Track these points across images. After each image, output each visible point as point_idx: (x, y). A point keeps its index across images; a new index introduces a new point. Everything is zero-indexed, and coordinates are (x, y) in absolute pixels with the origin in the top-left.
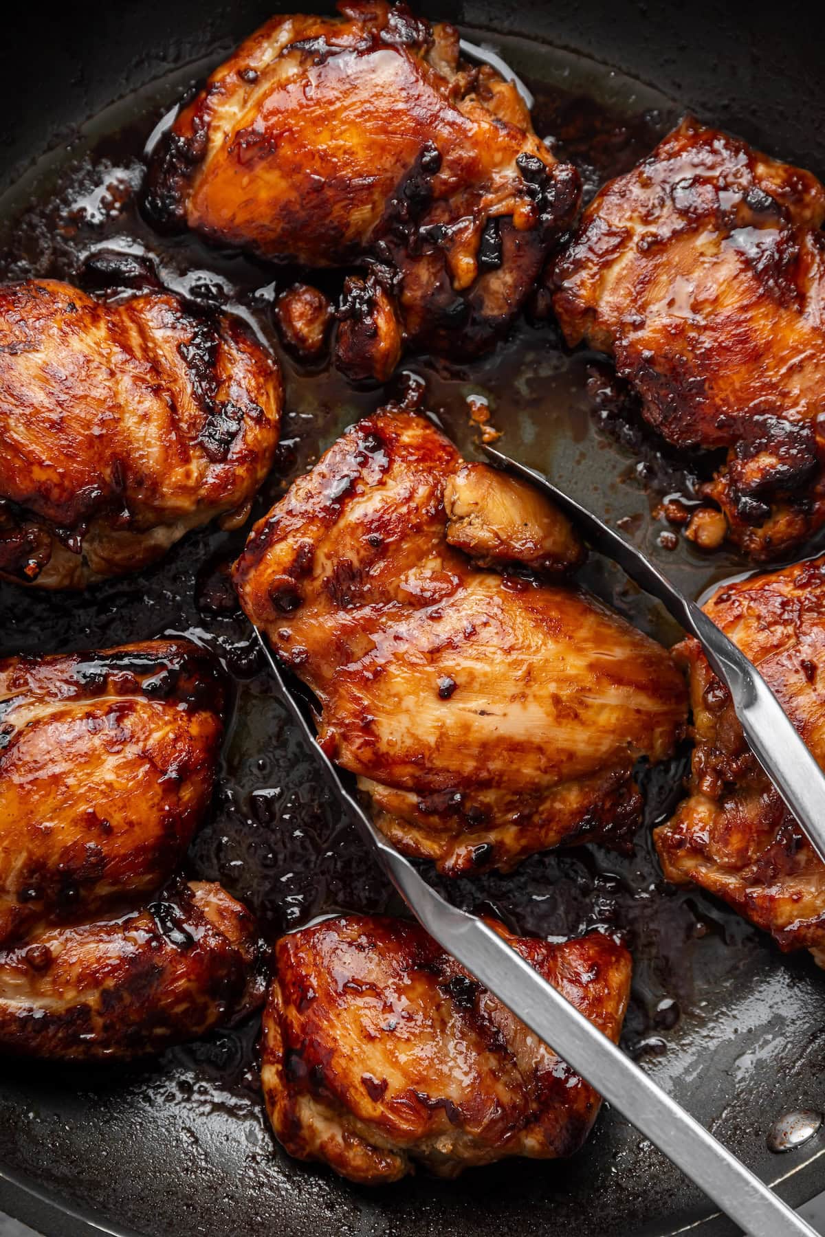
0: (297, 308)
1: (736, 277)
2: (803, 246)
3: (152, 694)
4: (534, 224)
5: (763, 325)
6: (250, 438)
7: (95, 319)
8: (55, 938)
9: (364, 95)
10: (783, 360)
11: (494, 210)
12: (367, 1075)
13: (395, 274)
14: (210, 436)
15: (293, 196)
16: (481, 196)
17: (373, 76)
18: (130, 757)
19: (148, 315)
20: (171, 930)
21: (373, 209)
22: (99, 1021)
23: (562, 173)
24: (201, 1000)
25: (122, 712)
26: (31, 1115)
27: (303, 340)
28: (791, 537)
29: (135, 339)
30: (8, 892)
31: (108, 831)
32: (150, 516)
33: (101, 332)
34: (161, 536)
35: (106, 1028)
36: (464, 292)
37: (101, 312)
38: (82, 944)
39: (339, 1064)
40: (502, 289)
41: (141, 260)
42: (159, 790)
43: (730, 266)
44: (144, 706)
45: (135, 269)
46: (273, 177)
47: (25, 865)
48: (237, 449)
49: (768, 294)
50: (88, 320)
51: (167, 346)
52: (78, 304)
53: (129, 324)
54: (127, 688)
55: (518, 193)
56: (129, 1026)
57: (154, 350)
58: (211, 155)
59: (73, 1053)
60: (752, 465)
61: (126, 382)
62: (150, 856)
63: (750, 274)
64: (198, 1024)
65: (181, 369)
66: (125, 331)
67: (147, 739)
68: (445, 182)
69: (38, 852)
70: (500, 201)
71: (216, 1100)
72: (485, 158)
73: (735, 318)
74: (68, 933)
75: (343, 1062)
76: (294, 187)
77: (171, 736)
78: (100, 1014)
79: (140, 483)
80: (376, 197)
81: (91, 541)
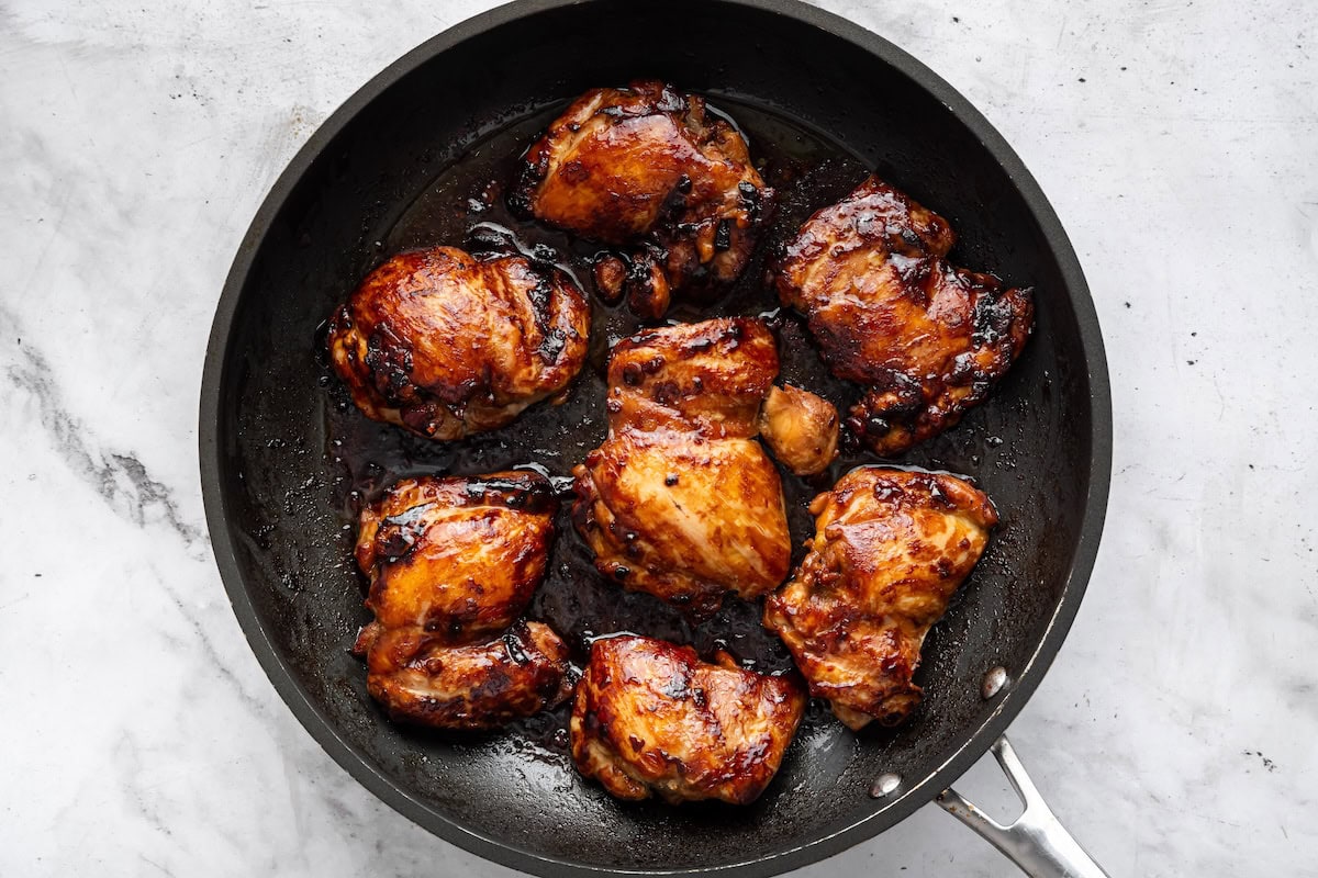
0: (606, 271)
1: (889, 282)
2: (933, 267)
3: (511, 506)
4: (749, 225)
5: (900, 313)
6: (570, 350)
7: (476, 273)
8: (445, 654)
9: (644, 144)
10: (911, 337)
11: (725, 215)
12: (634, 736)
13: (663, 252)
14: (545, 349)
15: (600, 204)
16: (716, 206)
17: (650, 133)
18: (496, 546)
19: (509, 271)
20: (516, 653)
21: (649, 213)
22: (469, 707)
23: (768, 193)
24: (532, 696)
25: (492, 516)
26: (425, 759)
27: (608, 291)
28: (901, 446)
29: (501, 287)
30: (418, 626)
31: (481, 591)
32: (506, 398)
33: (479, 282)
34: (513, 409)
35: (474, 710)
36: (706, 265)
37: (479, 268)
38: (461, 659)
39: (618, 725)
40: (730, 262)
41: (506, 236)
42: (513, 567)
43: (886, 274)
44: (506, 513)
45: (503, 242)
46: (587, 192)
47: (430, 610)
48: (562, 358)
49: (907, 295)
50: (471, 275)
51: (520, 290)
52: (466, 264)
53: (496, 275)
54: (497, 501)
55: (740, 206)
56: (487, 710)
57: (512, 293)
58: (550, 176)
59: (452, 724)
60: (882, 400)
61: (493, 314)
62: (506, 608)
63: (897, 282)
64: (529, 710)
65: (529, 307)
66: (495, 280)
67: (507, 535)
68: (693, 198)
69: (438, 602)
70: (729, 210)
71: (538, 753)
72: (719, 183)
73: (885, 307)
74: (454, 652)
75: (620, 725)
76: (600, 199)
77: (522, 533)
78: (470, 702)
79: (500, 378)
80: (651, 206)
81: (469, 412)
